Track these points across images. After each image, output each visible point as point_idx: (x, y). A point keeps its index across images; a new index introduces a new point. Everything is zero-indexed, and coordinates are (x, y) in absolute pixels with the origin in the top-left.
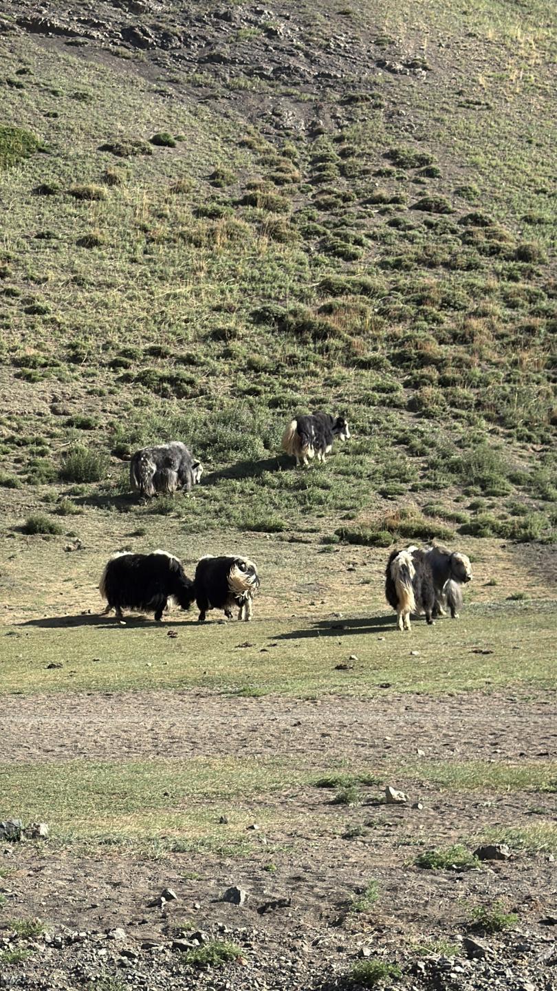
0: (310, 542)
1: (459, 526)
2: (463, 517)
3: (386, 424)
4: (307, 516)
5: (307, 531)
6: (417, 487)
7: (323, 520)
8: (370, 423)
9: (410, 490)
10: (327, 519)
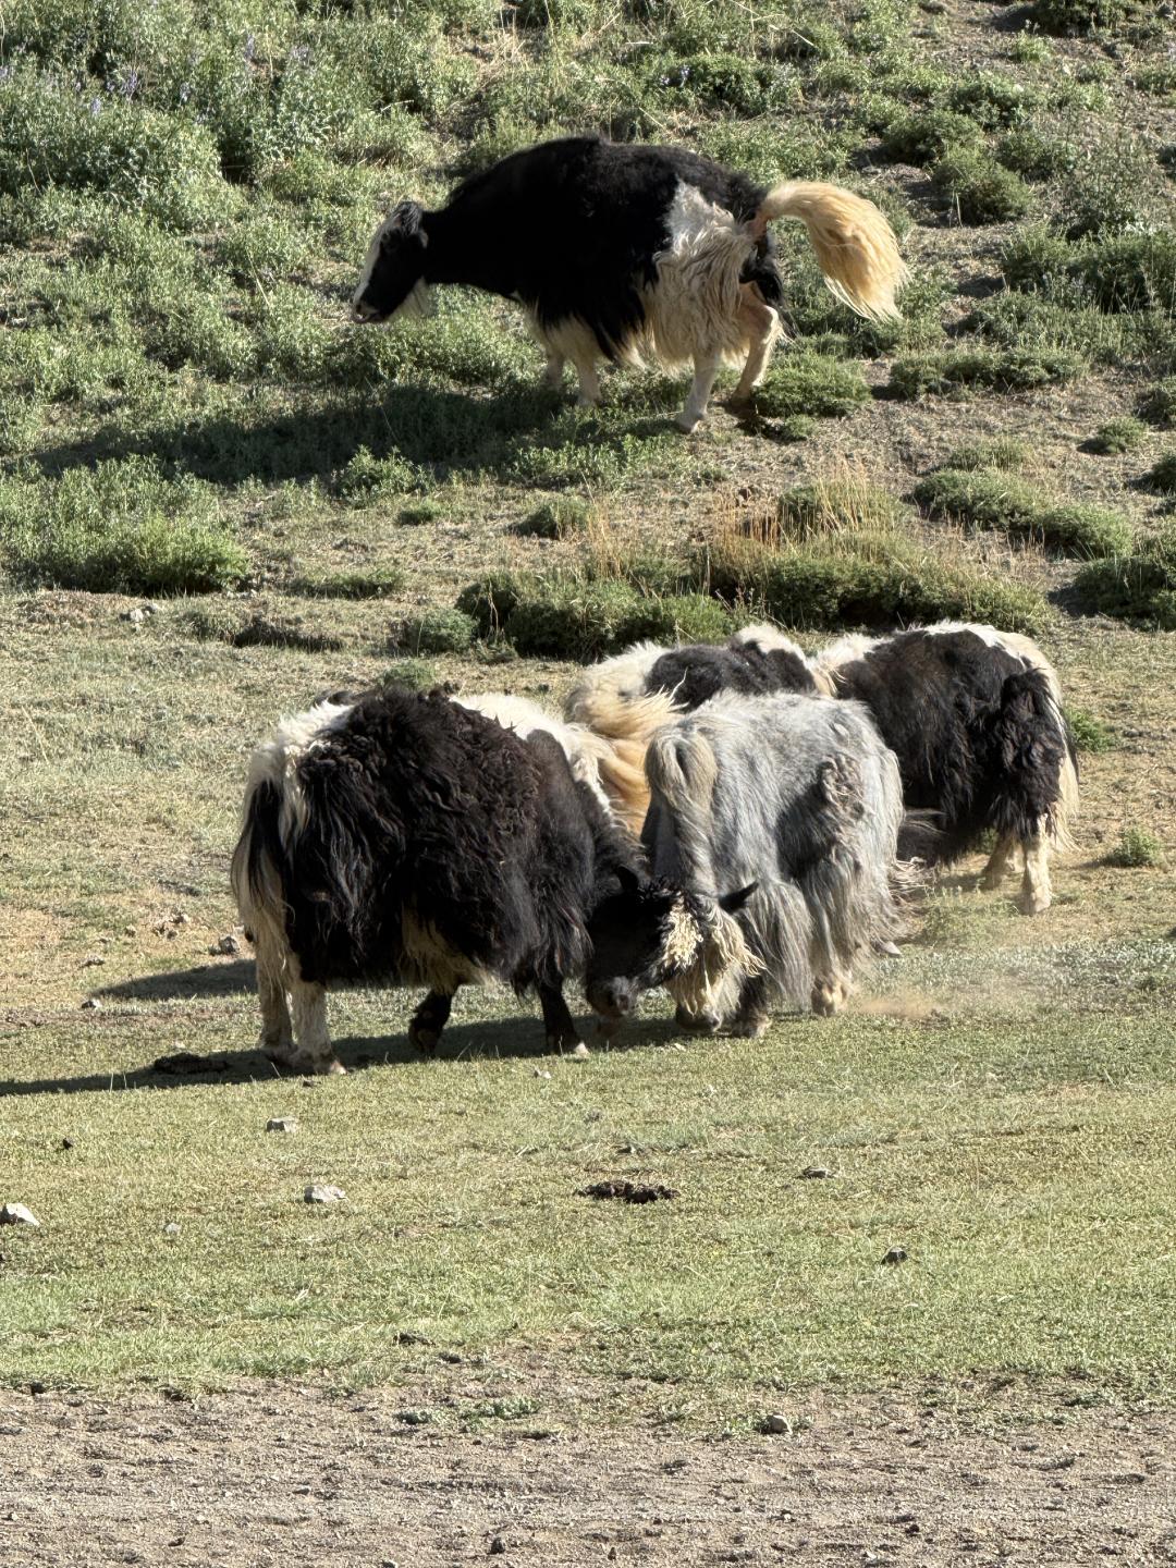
0: (336, 646)
1: (1067, 570)
2: (1096, 530)
3: (842, 61)
4: (350, 514)
5: (333, 590)
6: (915, 378)
7: (423, 535)
8: (764, 53)
9: (879, 393)
10: (446, 533)
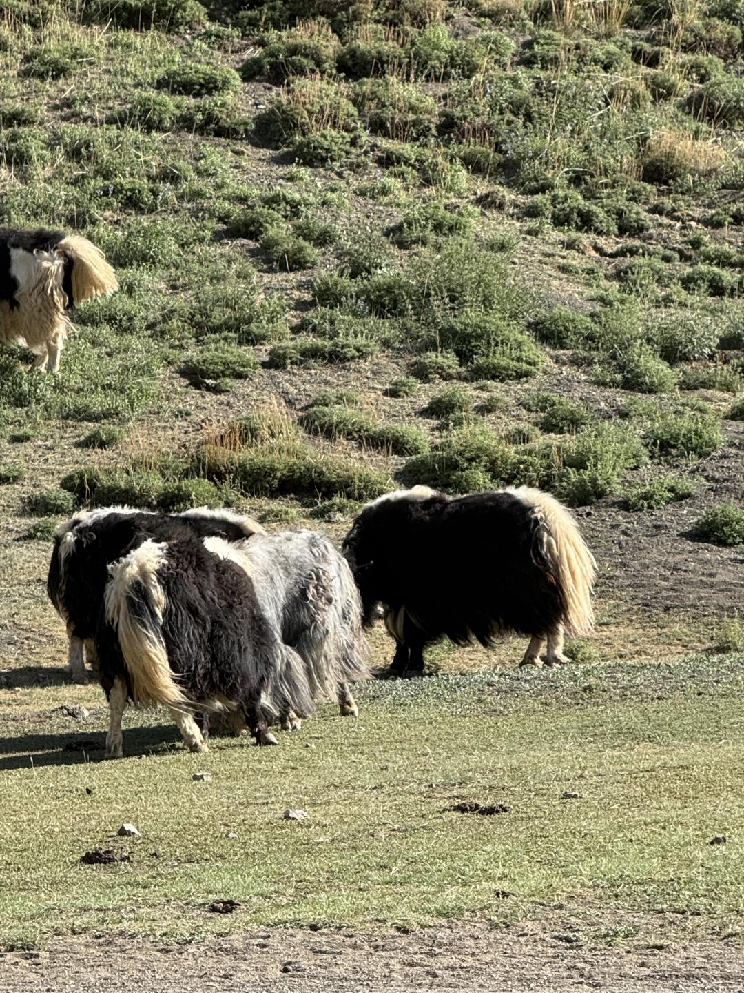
1: (399, 462)
2: (409, 438)
6: (284, 356)
7: (26, 448)
8: (151, 178)
9: (264, 365)
10: (40, 447)
